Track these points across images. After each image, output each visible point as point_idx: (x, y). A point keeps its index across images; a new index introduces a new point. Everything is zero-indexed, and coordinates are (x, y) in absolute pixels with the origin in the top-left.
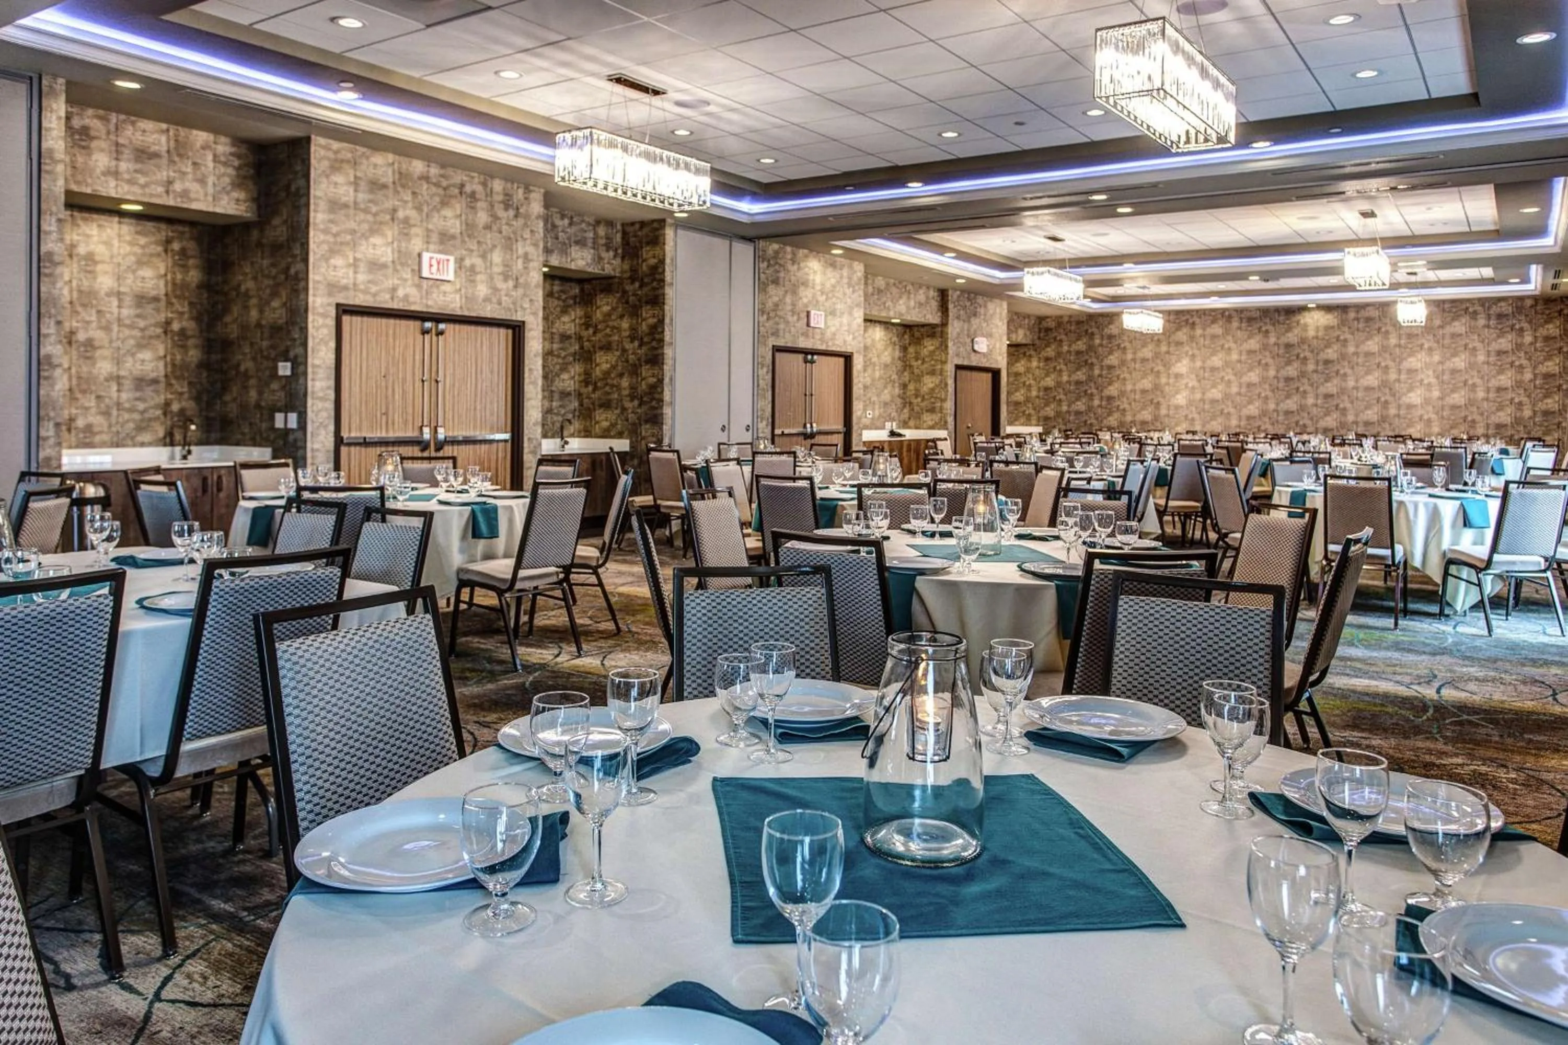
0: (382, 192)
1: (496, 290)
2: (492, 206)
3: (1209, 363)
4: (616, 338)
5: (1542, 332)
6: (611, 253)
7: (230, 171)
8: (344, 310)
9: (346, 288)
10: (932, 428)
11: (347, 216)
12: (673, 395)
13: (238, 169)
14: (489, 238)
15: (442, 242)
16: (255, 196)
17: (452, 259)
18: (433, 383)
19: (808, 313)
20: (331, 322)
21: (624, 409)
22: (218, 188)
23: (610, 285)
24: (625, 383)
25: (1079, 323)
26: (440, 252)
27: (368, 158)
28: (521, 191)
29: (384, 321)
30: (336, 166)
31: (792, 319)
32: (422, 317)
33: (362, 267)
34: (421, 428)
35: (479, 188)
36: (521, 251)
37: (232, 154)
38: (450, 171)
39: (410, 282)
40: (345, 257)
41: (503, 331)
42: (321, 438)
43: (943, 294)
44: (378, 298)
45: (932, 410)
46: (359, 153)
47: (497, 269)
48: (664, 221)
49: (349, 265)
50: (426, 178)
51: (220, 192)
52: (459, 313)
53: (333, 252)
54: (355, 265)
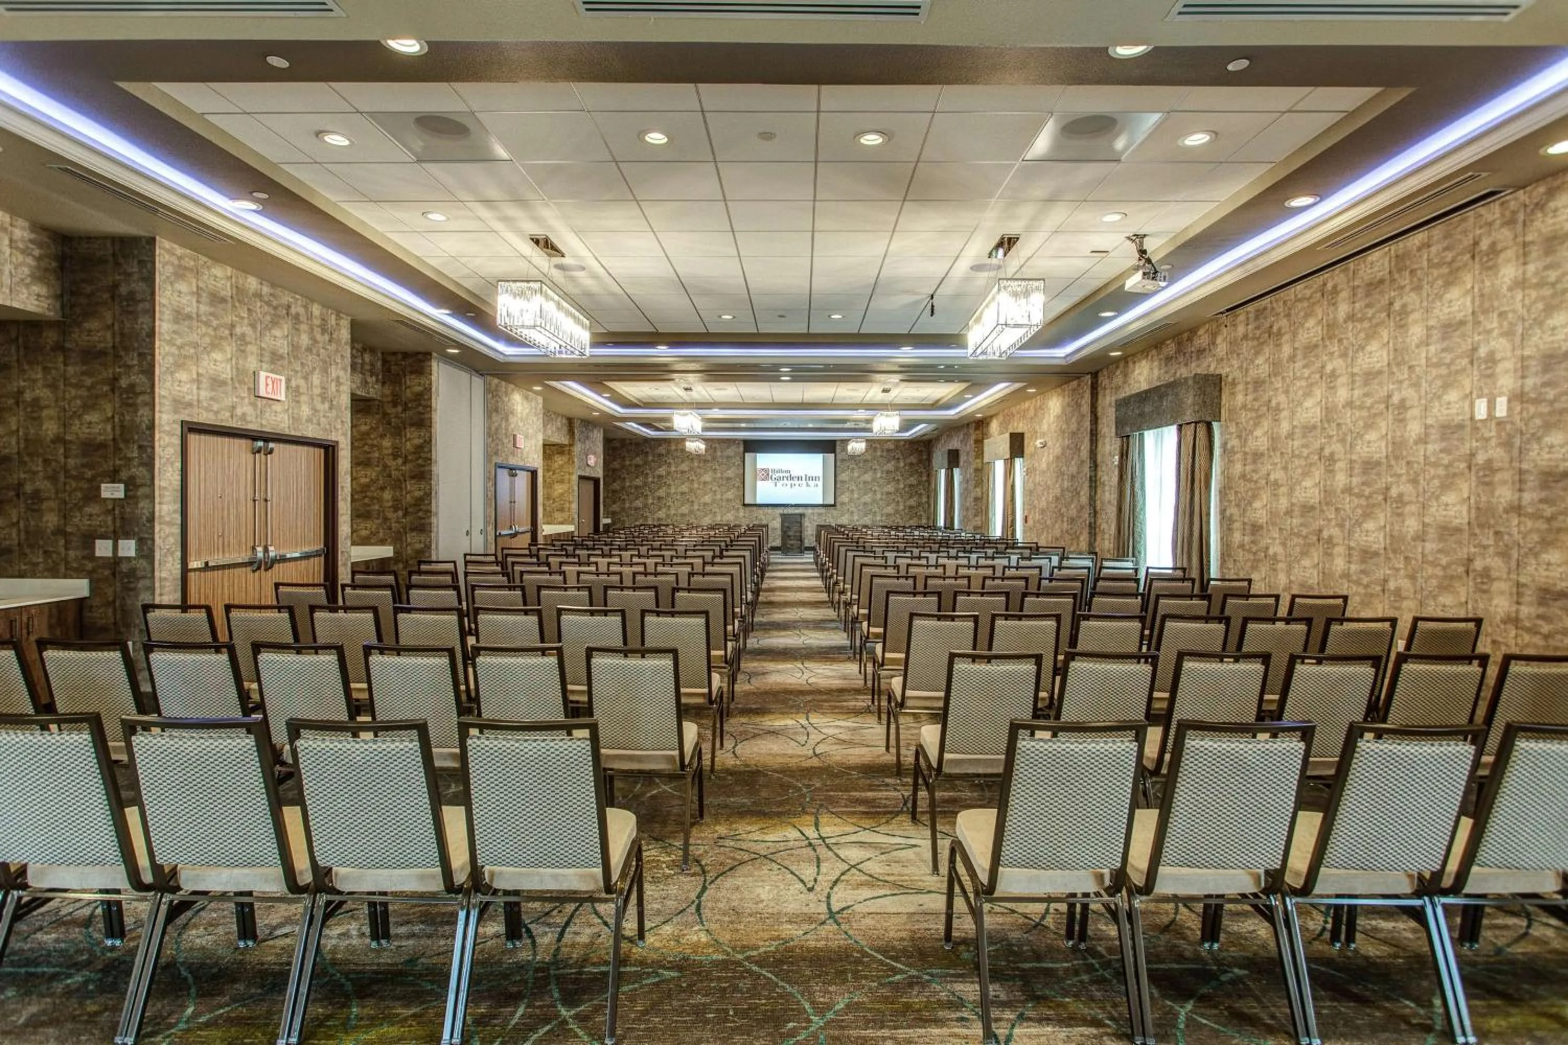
0: (221, 306)
1: (315, 411)
2: (312, 330)
3: (725, 475)
4: (377, 455)
5: (908, 461)
6: (374, 379)
7: (30, 260)
8: (191, 428)
9: (190, 405)
10: (562, 523)
11: (190, 328)
12: (437, 507)
13: (39, 259)
14: (310, 359)
15: (272, 362)
16: (59, 292)
17: (283, 378)
18: (263, 503)
19: (515, 436)
20: (177, 441)
21: (386, 519)
22: (15, 279)
23: (369, 406)
24: (387, 495)
25: (637, 444)
26: (272, 371)
27: (208, 268)
28: (333, 317)
29: (220, 439)
30: (180, 273)
31: (505, 441)
32: (253, 436)
33: (205, 383)
34: (254, 548)
35: (301, 311)
36: (334, 375)
37: (31, 241)
38: (278, 291)
39: (246, 401)
40: (189, 371)
41: (317, 450)
42: (169, 565)
43: (570, 421)
44: (220, 417)
45: (562, 510)
46: (201, 262)
47: (317, 391)
48: (430, 354)
49: (192, 381)
50: (258, 295)
51: (17, 284)
52: (287, 432)
53: (179, 366)
54: (198, 381)
